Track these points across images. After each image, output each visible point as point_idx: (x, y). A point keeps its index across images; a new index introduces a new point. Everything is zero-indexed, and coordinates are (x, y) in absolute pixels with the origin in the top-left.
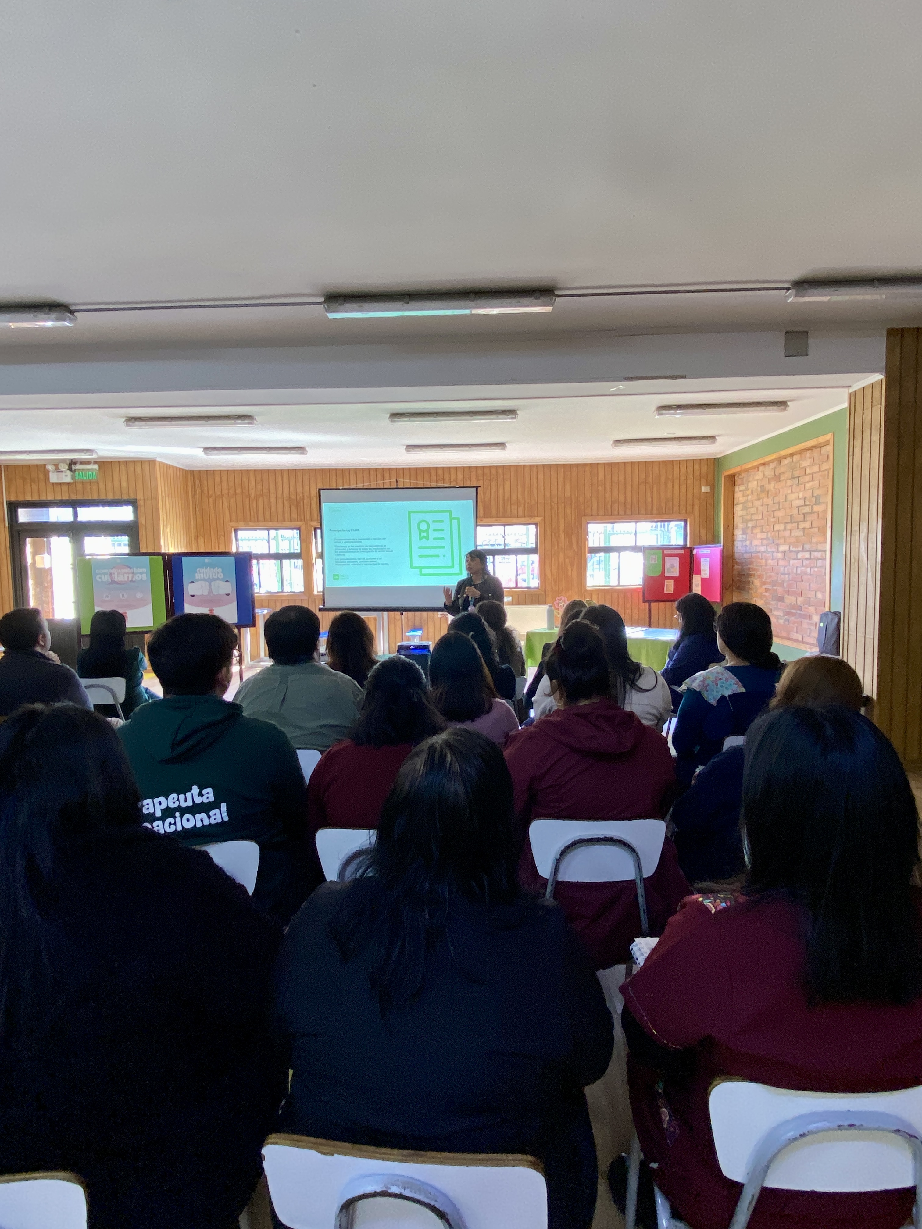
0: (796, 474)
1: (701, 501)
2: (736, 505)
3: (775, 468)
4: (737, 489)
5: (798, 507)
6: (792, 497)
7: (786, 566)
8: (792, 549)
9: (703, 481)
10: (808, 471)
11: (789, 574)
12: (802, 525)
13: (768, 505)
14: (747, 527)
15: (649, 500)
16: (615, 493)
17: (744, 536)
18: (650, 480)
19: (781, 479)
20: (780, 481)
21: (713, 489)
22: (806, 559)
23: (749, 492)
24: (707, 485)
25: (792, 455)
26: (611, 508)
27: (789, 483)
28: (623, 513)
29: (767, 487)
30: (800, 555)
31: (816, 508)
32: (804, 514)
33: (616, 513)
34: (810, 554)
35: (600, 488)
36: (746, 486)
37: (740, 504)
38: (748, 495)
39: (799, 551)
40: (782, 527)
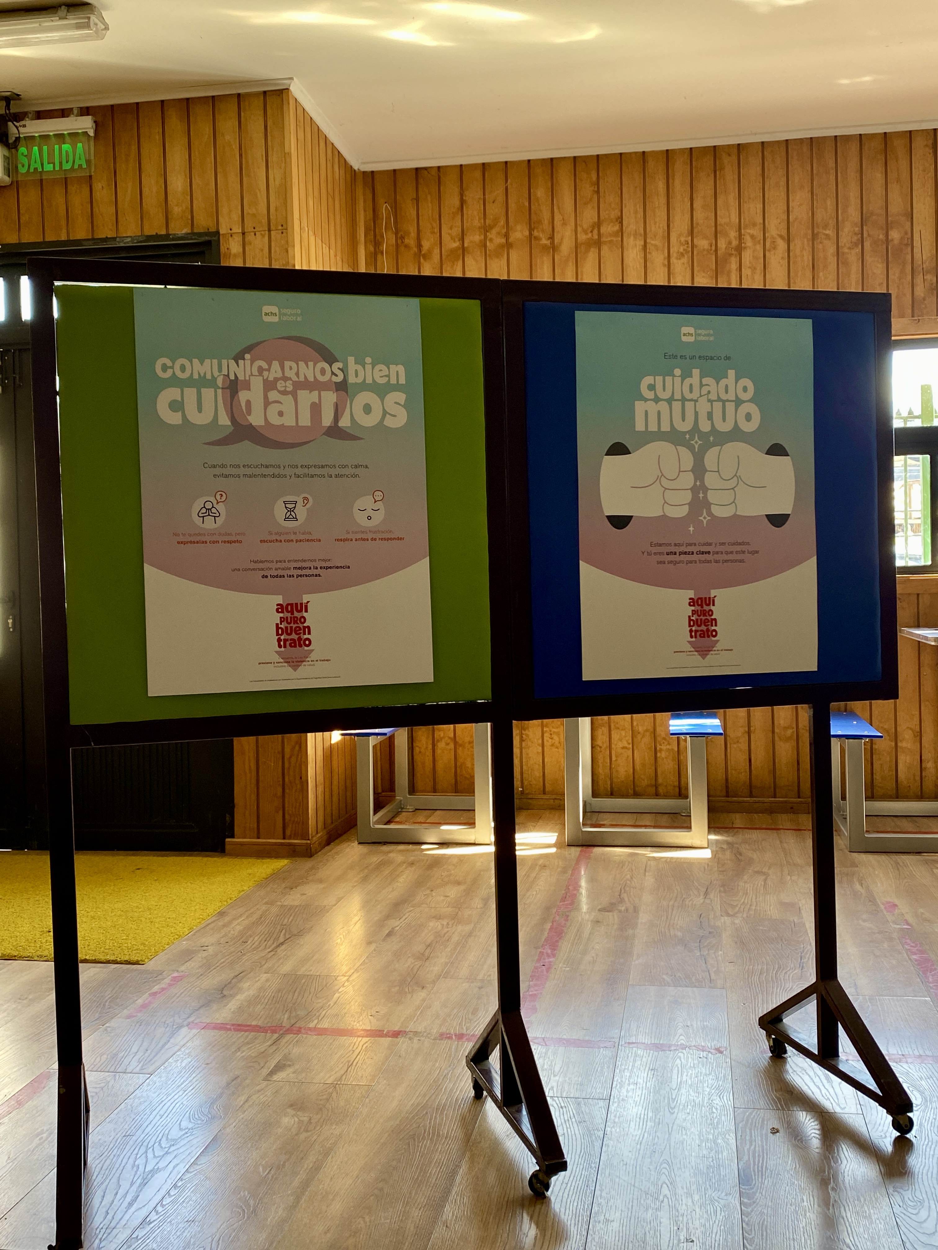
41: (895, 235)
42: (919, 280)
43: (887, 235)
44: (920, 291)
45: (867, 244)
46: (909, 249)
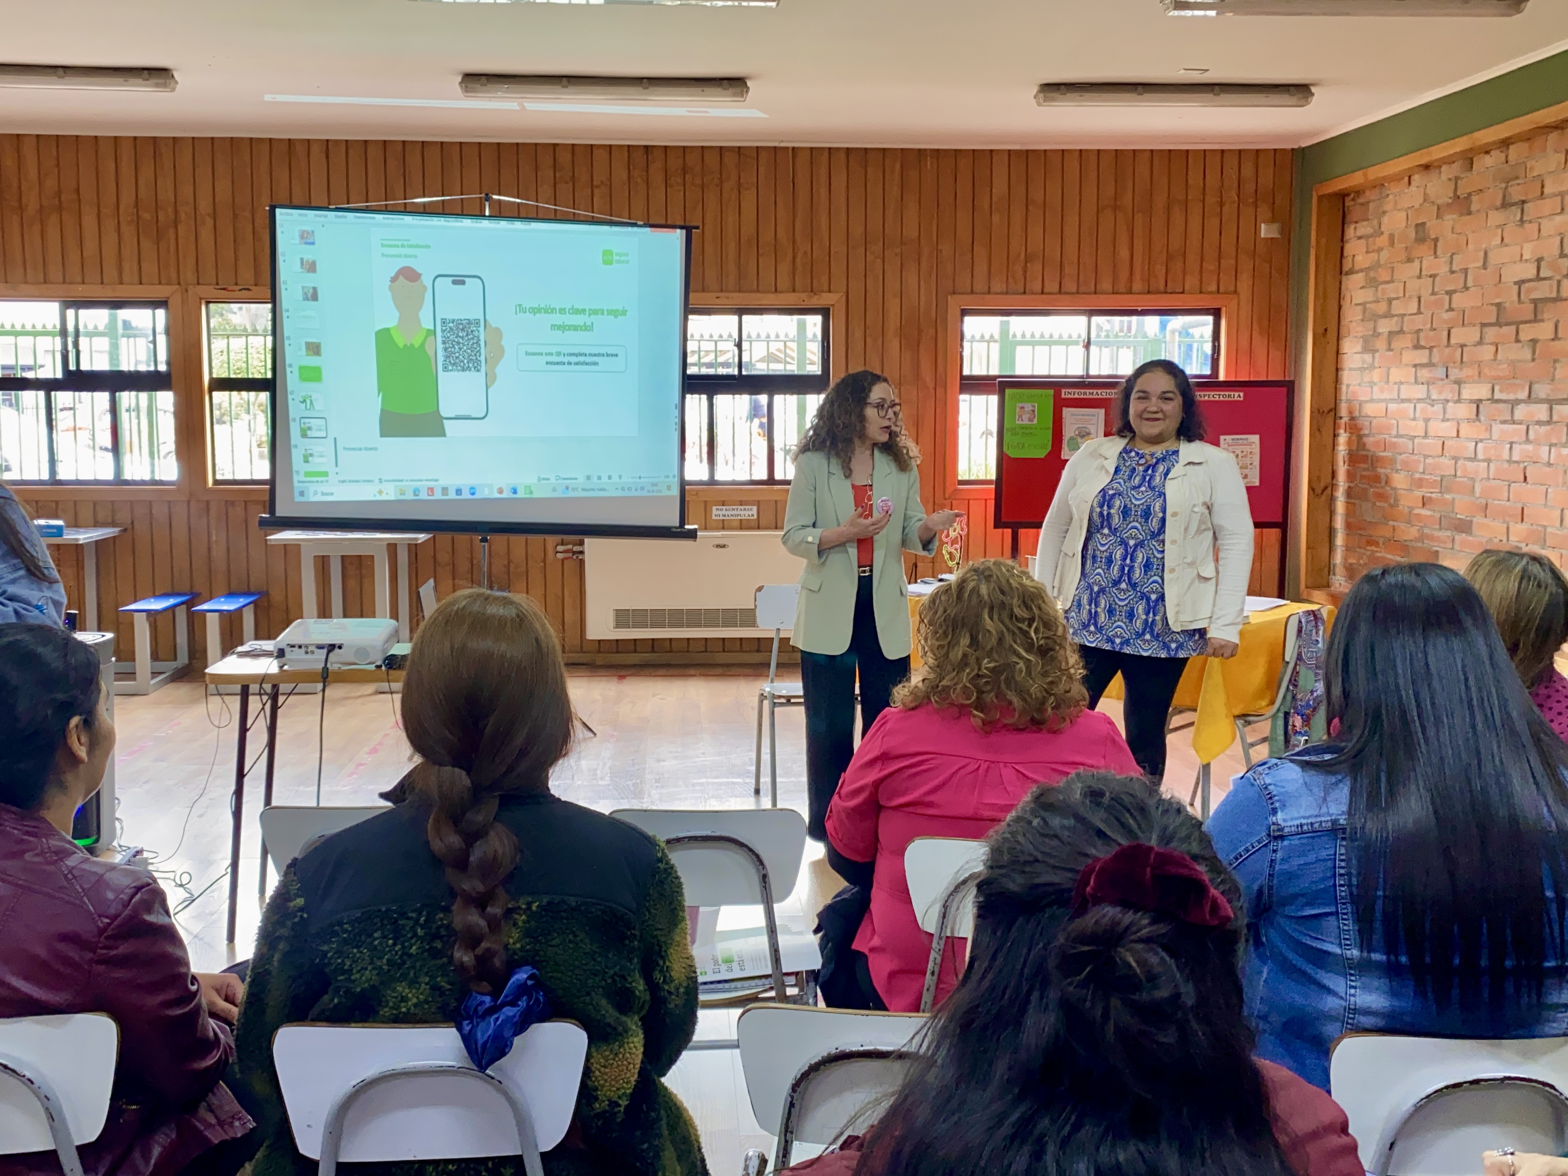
0: (1516, 193)
1: (1257, 263)
2: (1347, 274)
3: (1457, 179)
4: (1350, 232)
5: (1520, 283)
6: (1503, 255)
7: (1481, 441)
8: (1497, 396)
9: (1264, 211)
11: (1488, 461)
12: (1528, 332)
13: (1433, 276)
14: (1376, 335)
15: (1124, 253)
16: (1036, 232)
17: (1368, 357)
18: (1127, 200)
19: (1474, 207)
20: (1469, 213)
21: (1286, 231)
22: (1539, 423)
23: (1383, 241)
24: (1273, 220)
25: (1505, 143)
26: (1025, 272)
27: (1496, 217)
28: (1056, 288)
29: (1434, 227)
30: (1521, 412)
32: (1535, 302)
33: (1038, 287)
35: (996, 218)
36: (1375, 222)
37: (1357, 272)
38: (1379, 250)
39: (1518, 402)
40: (1473, 334)
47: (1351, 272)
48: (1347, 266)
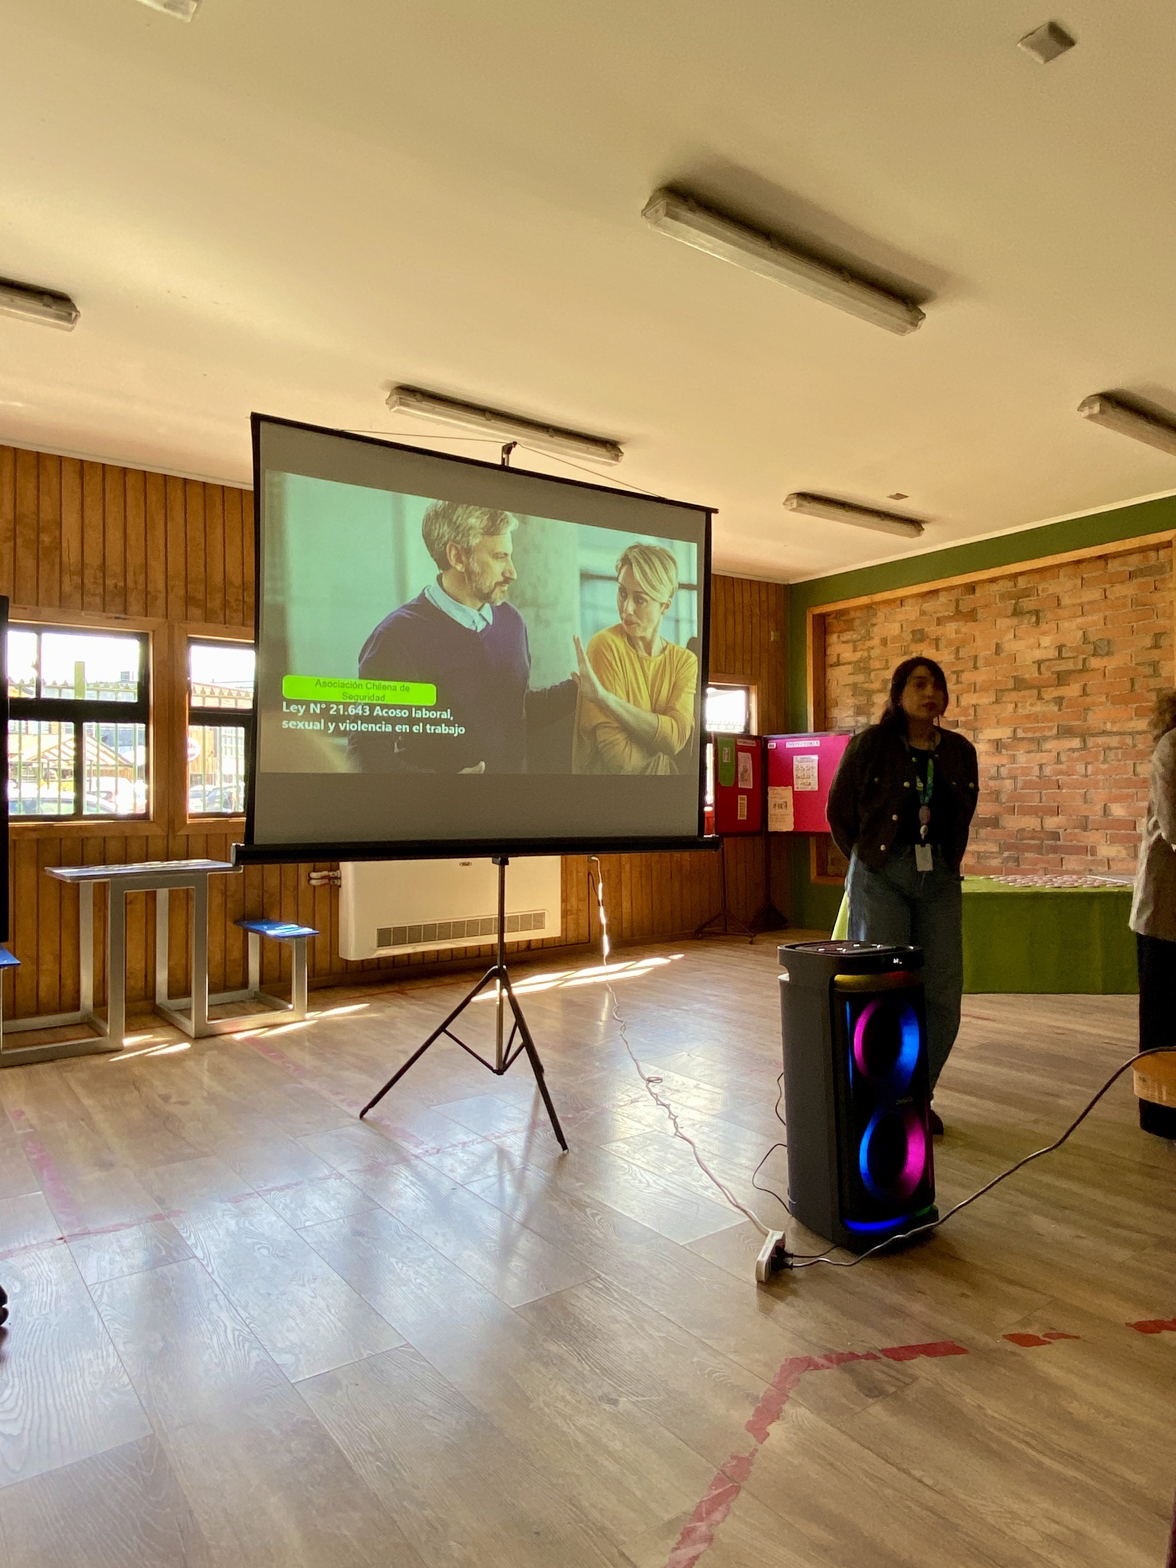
2: (832, 666)
3: (958, 600)
4: (834, 638)
5: (1039, 663)
6: (1019, 645)
7: (1003, 765)
8: (1020, 734)
10: (1066, 601)
11: (1015, 778)
12: (1051, 693)
19: (979, 617)
20: (976, 621)
22: (1073, 750)
23: (876, 641)
25: (1015, 576)
27: (1007, 622)
29: (934, 632)
30: (1048, 746)
31: (1095, 663)
32: (1058, 674)
34: (1084, 741)
36: (863, 631)
37: (844, 665)
39: (1046, 739)
40: (985, 700)
41: (46, 538)
42: (66, 579)
43: (38, 537)
44: (67, 588)
45: (19, 541)
46: (58, 552)
47: (838, 664)
48: (832, 659)
